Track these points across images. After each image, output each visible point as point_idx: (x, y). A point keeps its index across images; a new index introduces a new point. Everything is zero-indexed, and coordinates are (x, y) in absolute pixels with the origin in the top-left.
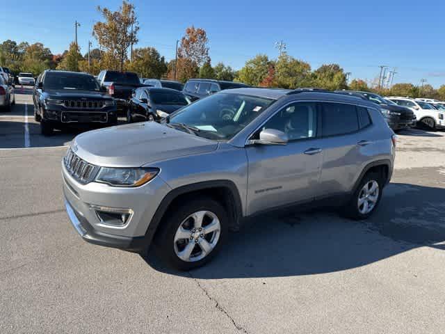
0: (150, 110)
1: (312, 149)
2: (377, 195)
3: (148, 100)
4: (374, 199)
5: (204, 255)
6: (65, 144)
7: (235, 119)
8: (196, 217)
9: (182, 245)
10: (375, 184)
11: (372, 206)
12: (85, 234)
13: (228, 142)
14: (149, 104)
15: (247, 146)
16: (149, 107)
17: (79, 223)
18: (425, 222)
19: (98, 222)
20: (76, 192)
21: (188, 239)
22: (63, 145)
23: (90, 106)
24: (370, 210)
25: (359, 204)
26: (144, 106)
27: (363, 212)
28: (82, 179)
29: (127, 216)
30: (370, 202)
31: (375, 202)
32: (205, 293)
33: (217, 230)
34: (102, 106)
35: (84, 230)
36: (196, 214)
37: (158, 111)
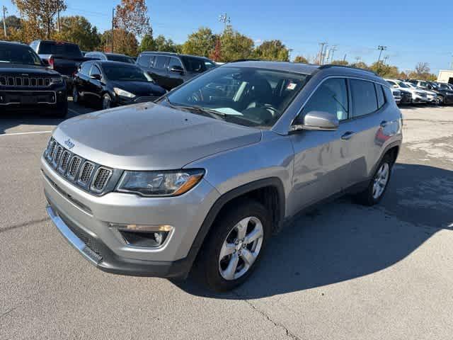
0: (105, 88)
1: (348, 133)
2: (387, 175)
3: (101, 75)
4: (384, 182)
5: (247, 267)
6: (6, 131)
7: (236, 98)
8: (241, 226)
9: (226, 261)
10: (387, 166)
11: (383, 189)
12: (100, 262)
13: (271, 129)
14: (102, 80)
15: (290, 133)
16: (102, 84)
17: (83, 245)
18: (430, 203)
19: (124, 246)
20: (82, 206)
21: (231, 255)
22: (5, 133)
23: (34, 83)
24: (381, 192)
25: (374, 191)
26: (96, 83)
27: (375, 197)
28: (92, 188)
29: (165, 234)
30: (381, 185)
31: (385, 184)
32: (265, 318)
33: (260, 237)
34: (48, 83)
35: (97, 256)
36: (241, 222)
37: (115, 89)
